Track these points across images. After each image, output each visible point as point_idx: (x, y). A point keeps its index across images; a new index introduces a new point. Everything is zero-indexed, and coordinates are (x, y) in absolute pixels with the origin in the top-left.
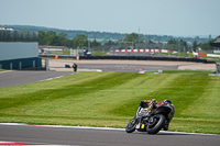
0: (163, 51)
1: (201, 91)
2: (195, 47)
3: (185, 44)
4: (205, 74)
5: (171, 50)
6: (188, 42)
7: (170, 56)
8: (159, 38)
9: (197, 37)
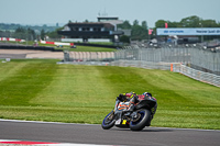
0: (11, 39)
1: (49, 79)
2: (43, 36)
3: (33, 32)
4: (53, 62)
5: (19, 39)
6: (36, 31)
7: (17, 44)
8: (7, 26)
9: (45, 26)
